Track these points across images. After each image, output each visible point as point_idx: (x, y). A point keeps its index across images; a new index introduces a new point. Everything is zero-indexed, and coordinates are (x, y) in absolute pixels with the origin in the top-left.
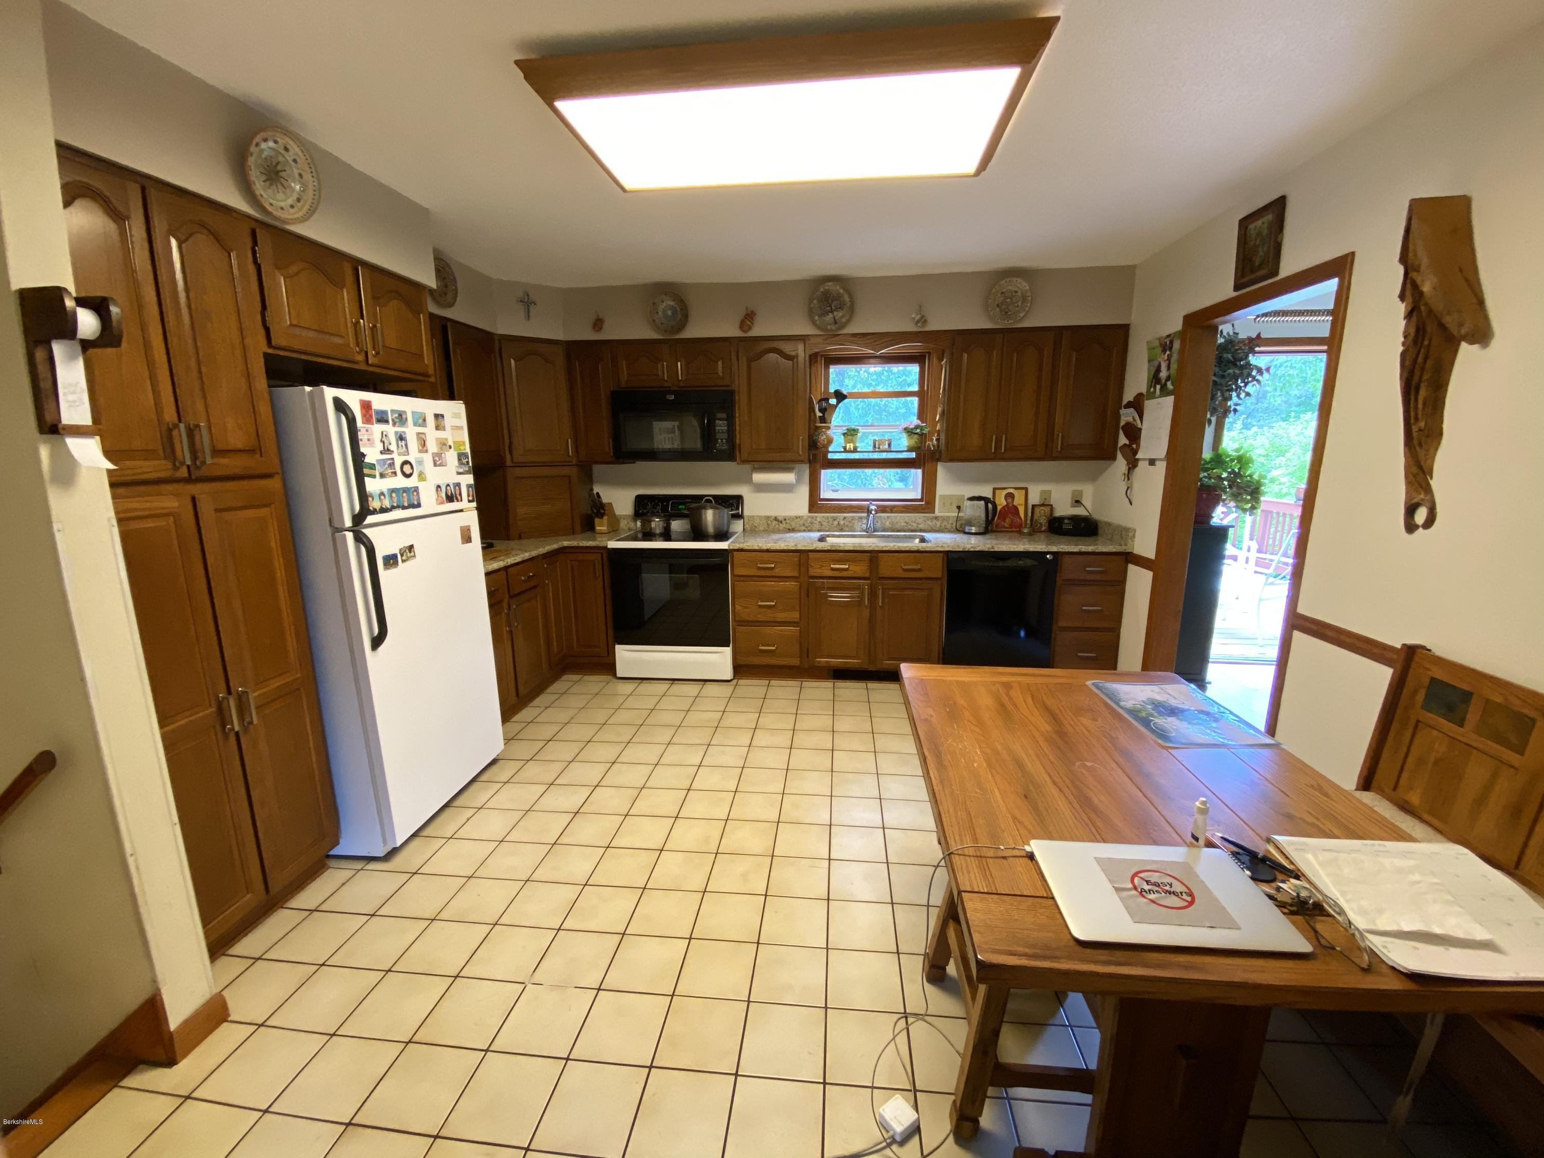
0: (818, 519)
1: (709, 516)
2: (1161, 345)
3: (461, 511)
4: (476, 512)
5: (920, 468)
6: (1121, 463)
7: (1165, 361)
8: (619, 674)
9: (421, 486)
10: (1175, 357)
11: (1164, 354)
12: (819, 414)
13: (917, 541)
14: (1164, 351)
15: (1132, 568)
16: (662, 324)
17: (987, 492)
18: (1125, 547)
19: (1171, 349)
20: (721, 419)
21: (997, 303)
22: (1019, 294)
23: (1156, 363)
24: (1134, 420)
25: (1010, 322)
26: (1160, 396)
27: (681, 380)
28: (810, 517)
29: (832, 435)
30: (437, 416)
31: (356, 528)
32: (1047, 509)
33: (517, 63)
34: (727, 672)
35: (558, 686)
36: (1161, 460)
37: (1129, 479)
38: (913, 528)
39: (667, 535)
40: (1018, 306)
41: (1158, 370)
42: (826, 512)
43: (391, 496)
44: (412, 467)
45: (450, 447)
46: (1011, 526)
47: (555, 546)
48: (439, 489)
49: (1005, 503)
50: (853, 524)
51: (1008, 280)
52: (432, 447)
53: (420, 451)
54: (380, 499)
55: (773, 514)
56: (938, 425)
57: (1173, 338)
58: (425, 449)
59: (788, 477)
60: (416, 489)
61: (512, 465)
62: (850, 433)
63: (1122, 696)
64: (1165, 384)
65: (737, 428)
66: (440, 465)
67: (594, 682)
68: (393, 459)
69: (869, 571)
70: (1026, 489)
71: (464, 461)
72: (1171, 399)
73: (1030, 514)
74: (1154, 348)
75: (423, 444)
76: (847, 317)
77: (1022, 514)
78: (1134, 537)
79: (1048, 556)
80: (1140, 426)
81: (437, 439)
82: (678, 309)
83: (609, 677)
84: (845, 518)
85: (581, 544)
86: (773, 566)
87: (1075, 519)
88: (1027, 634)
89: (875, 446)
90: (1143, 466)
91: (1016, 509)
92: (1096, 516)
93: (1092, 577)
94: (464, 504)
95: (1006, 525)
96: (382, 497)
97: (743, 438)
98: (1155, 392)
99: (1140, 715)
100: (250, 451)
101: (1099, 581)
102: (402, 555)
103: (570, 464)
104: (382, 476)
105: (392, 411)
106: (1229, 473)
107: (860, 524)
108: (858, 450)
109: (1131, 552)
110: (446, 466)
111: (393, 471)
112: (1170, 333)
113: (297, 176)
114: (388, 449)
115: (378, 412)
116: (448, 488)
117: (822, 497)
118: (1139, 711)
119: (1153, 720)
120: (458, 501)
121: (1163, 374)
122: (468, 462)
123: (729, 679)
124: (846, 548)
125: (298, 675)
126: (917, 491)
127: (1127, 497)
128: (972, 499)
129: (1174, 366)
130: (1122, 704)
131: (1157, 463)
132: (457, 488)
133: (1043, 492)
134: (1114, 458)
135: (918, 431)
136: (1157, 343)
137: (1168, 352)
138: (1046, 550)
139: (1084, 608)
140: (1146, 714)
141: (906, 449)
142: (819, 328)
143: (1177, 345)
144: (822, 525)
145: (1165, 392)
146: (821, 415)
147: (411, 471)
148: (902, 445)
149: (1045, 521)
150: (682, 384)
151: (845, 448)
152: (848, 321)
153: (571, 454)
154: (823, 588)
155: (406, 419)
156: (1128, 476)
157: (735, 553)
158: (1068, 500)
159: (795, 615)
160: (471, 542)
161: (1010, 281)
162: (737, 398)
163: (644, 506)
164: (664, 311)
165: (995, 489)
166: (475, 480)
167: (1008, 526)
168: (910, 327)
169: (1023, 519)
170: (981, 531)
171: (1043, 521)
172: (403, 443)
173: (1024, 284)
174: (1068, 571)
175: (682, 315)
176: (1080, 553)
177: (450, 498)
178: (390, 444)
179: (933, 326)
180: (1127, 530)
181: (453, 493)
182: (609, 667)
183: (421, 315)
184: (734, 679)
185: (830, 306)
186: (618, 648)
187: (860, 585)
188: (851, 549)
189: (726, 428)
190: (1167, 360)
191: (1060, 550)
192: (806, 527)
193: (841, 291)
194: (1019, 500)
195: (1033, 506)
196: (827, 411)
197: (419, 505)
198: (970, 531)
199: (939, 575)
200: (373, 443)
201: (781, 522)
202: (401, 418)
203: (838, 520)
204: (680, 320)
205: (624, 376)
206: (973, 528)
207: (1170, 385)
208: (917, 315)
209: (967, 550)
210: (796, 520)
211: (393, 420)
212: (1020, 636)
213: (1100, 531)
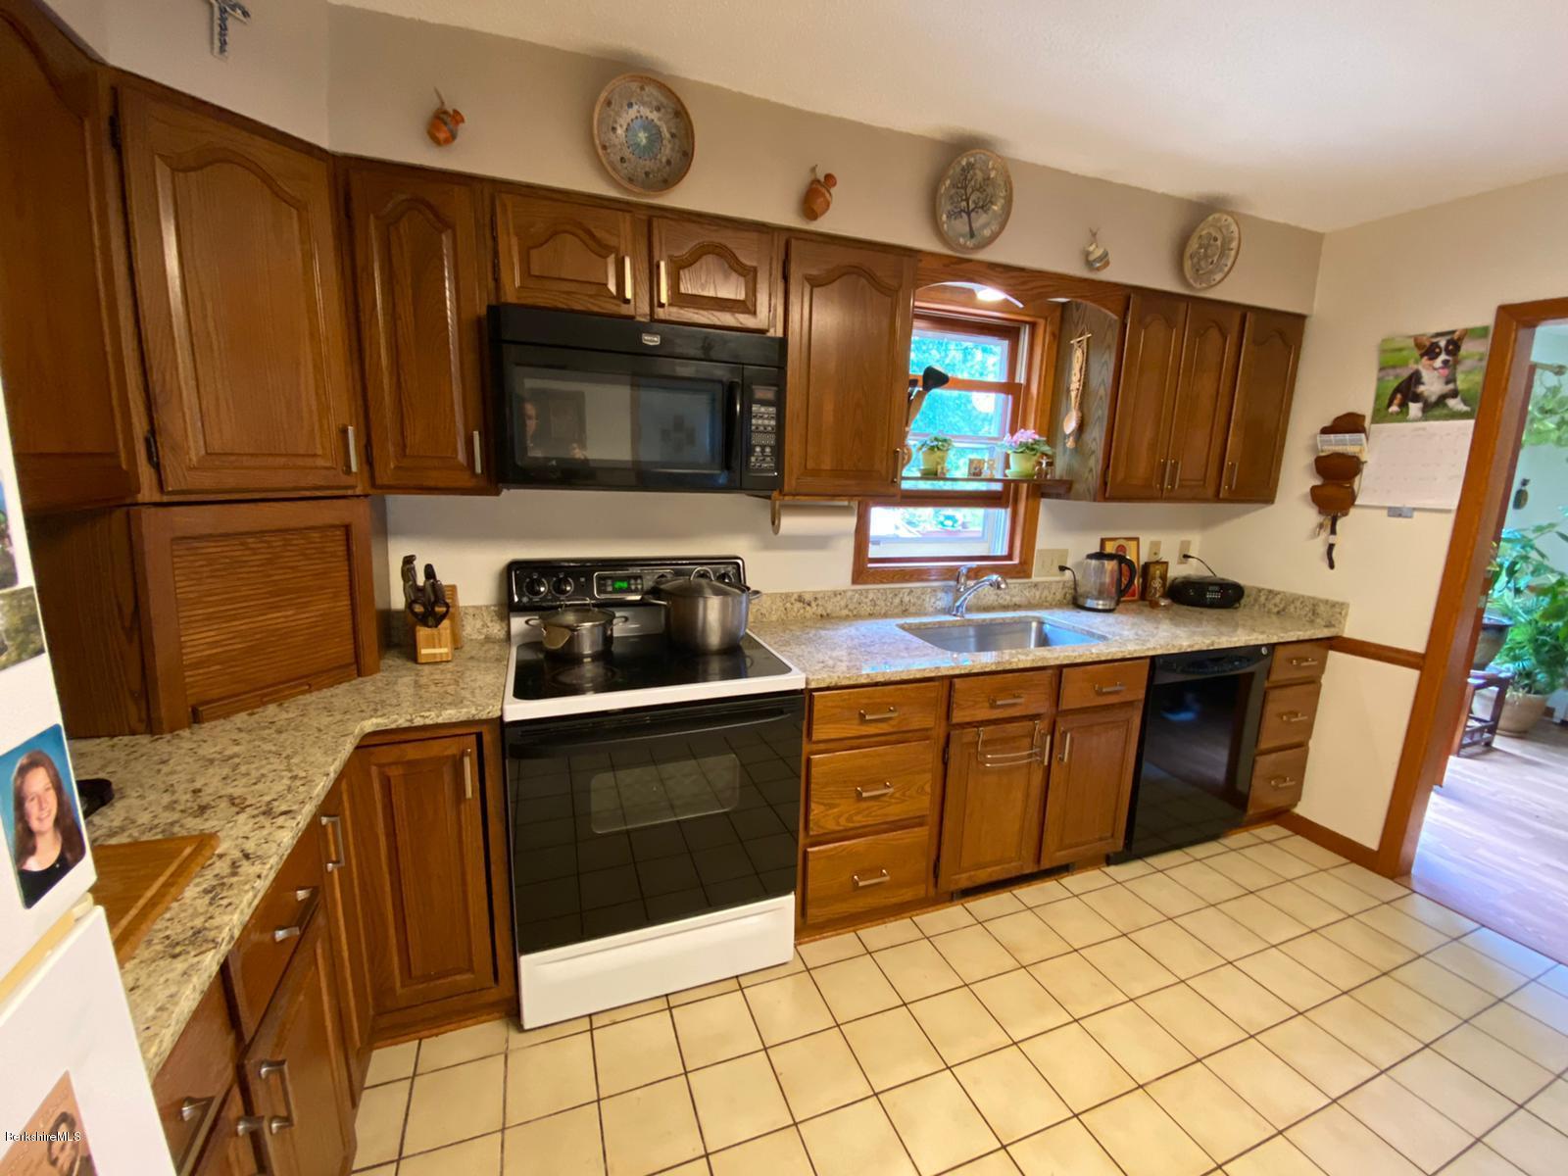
0: (871, 596)
2: (1418, 346)
7: (1434, 369)
8: (527, 1026)
10: (1471, 364)
11: (1431, 359)
14: (1428, 355)
15: (1336, 658)
16: (622, 160)
18: (1333, 630)
19: (1450, 353)
20: (764, 403)
21: (1191, 252)
23: (1405, 372)
25: (1201, 286)
26: (1425, 418)
27: (662, 305)
28: (856, 591)
32: (1163, 569)
34: (784, 945)
37: (1333, 533)
40: (1212, 263)
41: (1414, 380)
42: (882, 582)
50: (924, 600)
51: (1217, 216)
55: (795, 588)
57: (1462, 337)
59: (849, 524)
61: (157, 497)
62: (937, 446)
64: (1440, 402)
65: (795, 423)
76: (995, 227)
78: (1349, 615)
79: (1262, 651)
80: (1365, 459)
82: (666, 134)
84: (911, 591)
87: (1223, 585)
89: (970, 471)
90: (1367, 516)
93: (1299, 674)
98: (1404, 413)
101: (1304, 678)
103: (350, 492)
107: (933, 600)
108: (946, 475)
109: (1340, 636)
112: (1446, 330)
117: (870, 556)
121: (1431, 388)
123: (792, 956)
124: (1021, 666)
128: (1096, 556)
131: (1417, 514)
133: (1152, 544)
134: (1272, 501)
136: (1409, 344)
137: (1442, 357)
143: (1474, 347)
144: (875, 605)
145: (1439, 413)
149: (1160, 585)
151: (927, 471)
152: (992, 238)
153: (354, 468)
156: (1333, 530)
157: (818, 695)
158: (1176, 554)
161: (1219, 220)
163: (531, 588)
164: (631, 131)
165: (1103, 541)
168: (1076, 270)
170: (1113, 607)
171: (1158, 585)
174: (1277, 668)
175: (675, 151)
182: (504, 1007)
186: (528, 960)
188: (1029, 664)
189: (773, 423)
190: (1443, 368)
192: (850, 610)
193: (993, 174)
195: (1146, 565)
199: (1141, 695)
201: (809, 605)
203: (901, 595)
204: (669, 162)
206: (1097, 601)
207: (1455, 405)
210: (835, 600)
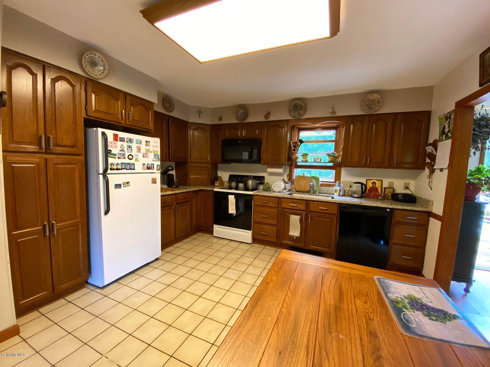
1: (250, 182)
2: (445, 117)
3: (154, 173)
4: (160, 174)
5: (334, 170)
6: (427, 171)
7: (447, 124)
8: (214, 235)
9: (136, 163)
10: (452, 121)
11: (447, 121)
12: (293, 148)
13: (330, 198)
14: (447, 120)
15: (431, 219)
16: (240, 118)
17: (363, 181)
18: (428, 209)
19: (450, 118)
20: (256, 149)
21: (366, 104)
22: (376, 100)
23: (443, 126)
24: (432, 150)
25: (372, 111)
26: (446, 140)
27: (244, 136)
29: (298, 156)
30: (146, 141)
31: (104, 174)
32: (392, 190)
33: (141, 11)
34: (250, 240)
35: (195, 236)
36: (445, 169)
37: (430, 178)
38: (330, 193)
39: (237, 188)
40: (376, 105)
41: (444, 128)
43: (122, 165)
44: (133, 156)
45: (151, 152)
46: (374, 196)
47: (197, 189)
48: (144, 165)
49: (372, 186)
51: (371, 95)
52: (143, 150)
53: (137, 152)
54: (117, 165)
56: (341, 153)
57: (451, 113)
58: (140, 151)
59: (280, 171)
60: (134, 164)
61: (190, 162)
62: (305, 155)
63: (392, 290)
64: (448, 134)
65: (262, 152)
66: (146, 157)
67: (206, 236)
68: (125, 153)
69: (305, 208)
70: (382, 181)
71: (157, 157)
72: (451, 140)
73: (383, 191)
74: (442, 119)
75: (139, 150)
76: (304, 112)
77: (379, 191)
78: (433, 205)
79: (388, 210)
80: (435, 153)
81: (145, 149)
83: (210, 236)
85: (206, 189)
86: (268, 202)
87: (405, 195)
88: (384, 242)
89: (315, 160)
90: (437, 172)
91: (377, 189)
92: (416, 194)
93: (410, 221)
94: (155, 170)
95: (372, 195)
96: (118, 165)
97: (263, 156)
98: (443, 138)
99: (397, 306)
100: (72, 147)
101: (414, 223)
102: (124, 185)
103: (209, 163)
104: (119, 158)
105: (127, 138)
106: (486, 178)
108: (308, 161)
109: (431, 212)
110: (149, 158)
111: (124, 157)
112: (449, 111)
113: (103, 66)
114: (123, 150)
115: (120, 138)
116: (148, 165)
118: (398, 303)
119: (404, 311)
120: (152, 169)
121: (446, 130)
122: (158, 158)
123: (250, 243)
124: (296, 198)
125: (79, 220)
126: (333, 179)
127: (429, 186)
128: (355, 183)
129: (451, 126)
130: (389, 295)
131: (444, 170)
132: (152, 165)
133: (389, 183)
134: (424, 169)
135: (332, 155)
136: (443, 117)
137: (449, 120)
138: (386, 207)
139: (405, 235)
140: (402, 305)
141: (328, 162)
142: (292, 116)
143: (453, 116)
145: (447, 138)
146: (294, 148)
147: (132, 158)
148: (325, 160)
149: (391, 195)
150: (244, 137)
151: (302, 160)
152: (304, 114)
153: (209, 160)
154: (287, 213)
155: (133, 141)
156: (430, 177)
157: (255, 196)
158: (403, 187)
159: (275, 222)
160: (156, 183)
161: (372, 95)
162: (262, 142)
163: (232, 178)
164: (241, 113)
165: (367, 180)
166: (161, 163)
167: (373, 196)
168: (329, 115)
169: (380, 193)
170: (359, 197)
171: (390, 195)
172: (130, 149)
173: (378, 96)
174: (397, 217)
175: (246, 114)
176: (404, 210)
177: (148, 168)
178: (124, 148)
179: (338, 114)
180: (429, 201)
181: (150, 166)
182: (211, 232)
183: (150, 111)
184: (252, 243)
185: (298, 109)
186: (215, 225)
187: (301, 213)
188: (298, 198)
189: (257, 152)
190: (448, 123)
191: (393, 207)
193: (302, 103)
194: (378, 184)
195: (385, 188)
196: (296, 146)
197: (134, 169)
198: (354, 196)
199: (336, 213)
200: (117, 147)
202: (131, 141)
204: (245, 116)
205: (227, 135)
206: (356, 195)
207: (449, 134)
208: (331, 110)
209: (348, 203)
211: (127, 141)
212: (381, 244)
213: (417, 201)
